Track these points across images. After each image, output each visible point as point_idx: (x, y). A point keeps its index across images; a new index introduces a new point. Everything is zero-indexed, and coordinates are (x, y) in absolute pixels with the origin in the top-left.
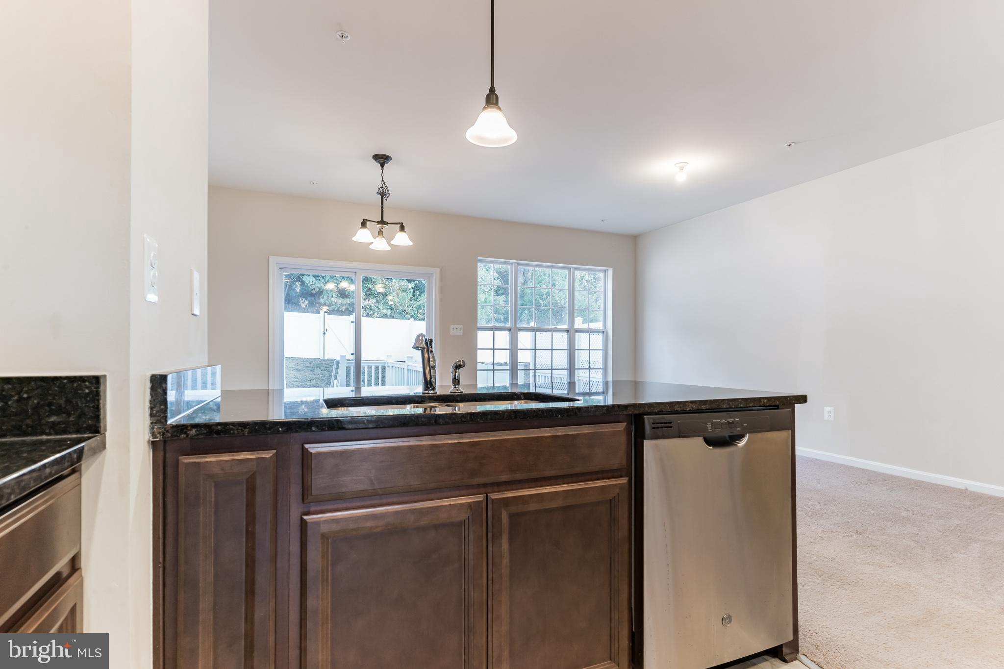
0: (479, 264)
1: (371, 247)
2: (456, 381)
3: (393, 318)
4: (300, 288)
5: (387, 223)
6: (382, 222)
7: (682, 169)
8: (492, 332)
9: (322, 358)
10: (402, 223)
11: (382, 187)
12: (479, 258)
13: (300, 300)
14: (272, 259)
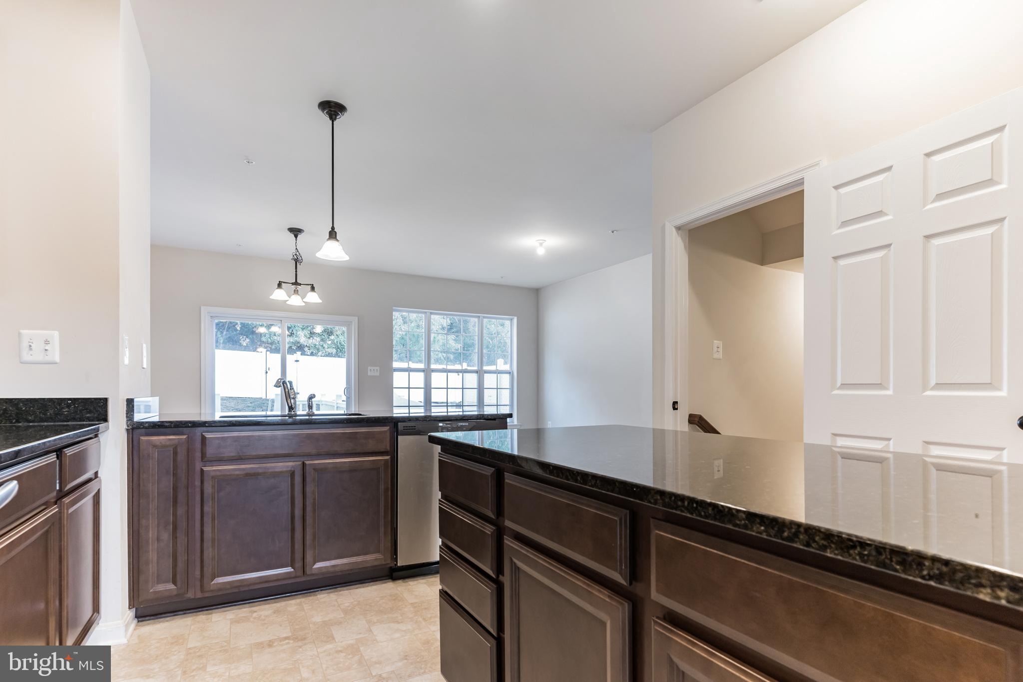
0: (394, 313)
1: (287, 303)
2: (310, 407)
3: (339, 357)
4: (240, 326)
5: (300, 284)
6: (296, 283)
7: (541, 244)
8: (408, 373)
9: (264, 397)
10: (313, 285)
11: (296, 255)
12: (394, 308)
13: (241, 338)
14: (203, 308)
